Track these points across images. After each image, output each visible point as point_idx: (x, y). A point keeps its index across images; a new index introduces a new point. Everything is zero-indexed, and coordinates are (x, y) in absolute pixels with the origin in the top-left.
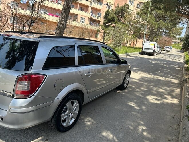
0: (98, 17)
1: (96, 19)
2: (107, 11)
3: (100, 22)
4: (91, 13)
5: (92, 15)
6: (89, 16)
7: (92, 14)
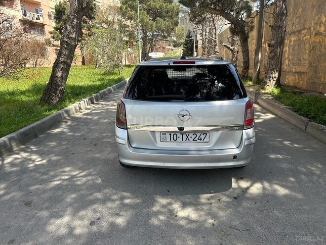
0: (38, 16)
1: (35, 20)
2: (59, 6)
3: (43, 25)
4: (22, 9)
5: (25, 15)
6: (19, 15)
7: (25, 11)
